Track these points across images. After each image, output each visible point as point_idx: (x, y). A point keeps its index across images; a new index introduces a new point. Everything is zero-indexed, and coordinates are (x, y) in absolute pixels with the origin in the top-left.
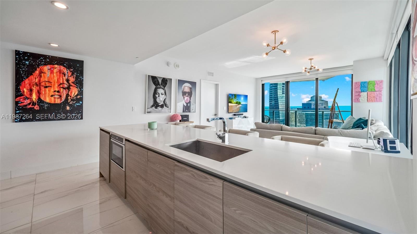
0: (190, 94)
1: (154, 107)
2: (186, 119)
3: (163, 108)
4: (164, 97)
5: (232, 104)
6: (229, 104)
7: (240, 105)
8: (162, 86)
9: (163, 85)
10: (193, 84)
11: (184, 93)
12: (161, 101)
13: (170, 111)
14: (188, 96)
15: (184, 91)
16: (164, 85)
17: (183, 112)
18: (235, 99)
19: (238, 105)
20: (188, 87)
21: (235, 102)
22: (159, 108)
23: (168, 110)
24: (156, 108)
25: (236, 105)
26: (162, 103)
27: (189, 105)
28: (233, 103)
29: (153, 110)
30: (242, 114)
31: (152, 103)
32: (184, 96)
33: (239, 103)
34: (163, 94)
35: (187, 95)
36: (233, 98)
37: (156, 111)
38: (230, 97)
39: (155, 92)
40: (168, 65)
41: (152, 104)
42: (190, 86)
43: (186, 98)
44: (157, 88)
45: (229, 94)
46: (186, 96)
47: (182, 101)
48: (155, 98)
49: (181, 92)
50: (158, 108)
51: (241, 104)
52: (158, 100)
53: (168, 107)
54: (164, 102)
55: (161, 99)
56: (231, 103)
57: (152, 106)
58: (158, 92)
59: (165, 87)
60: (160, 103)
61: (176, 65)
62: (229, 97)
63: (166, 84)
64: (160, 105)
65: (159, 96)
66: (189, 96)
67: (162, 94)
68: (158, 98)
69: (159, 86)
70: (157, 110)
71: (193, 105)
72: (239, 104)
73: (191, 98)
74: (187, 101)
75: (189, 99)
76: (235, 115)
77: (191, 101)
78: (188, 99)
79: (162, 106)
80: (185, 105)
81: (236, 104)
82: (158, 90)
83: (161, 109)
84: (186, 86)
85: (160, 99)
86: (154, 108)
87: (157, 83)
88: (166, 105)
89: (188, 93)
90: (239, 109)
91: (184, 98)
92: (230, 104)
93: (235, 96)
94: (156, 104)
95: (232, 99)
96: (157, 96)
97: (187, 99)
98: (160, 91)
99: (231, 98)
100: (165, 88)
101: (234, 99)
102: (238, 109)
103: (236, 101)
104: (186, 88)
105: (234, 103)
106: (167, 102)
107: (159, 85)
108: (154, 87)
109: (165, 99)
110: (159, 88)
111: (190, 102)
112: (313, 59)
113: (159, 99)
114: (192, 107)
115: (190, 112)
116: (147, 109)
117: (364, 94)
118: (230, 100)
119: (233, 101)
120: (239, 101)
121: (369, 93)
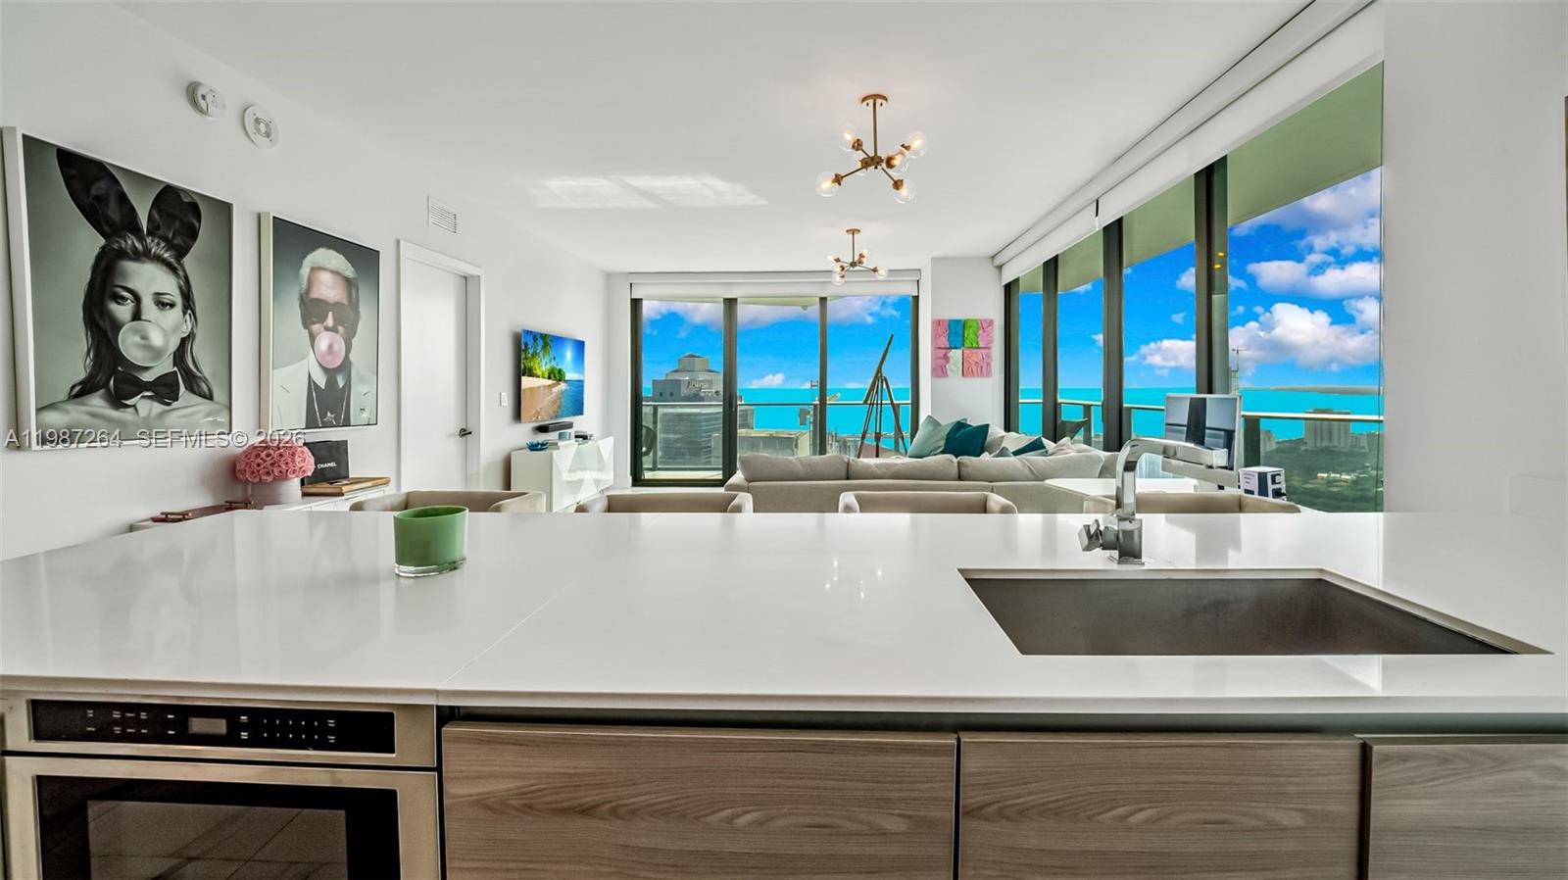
0: (347, 319)
1: (102, 391)
2: (332, 464)
3: (175, 404)
4: (176, 328)
5: (535, 379)
6: (524, 379)
7: (563, 386)
8: (156, 247)
9: (165, 239)
10: (364, 259)
11: (312, 310)
12: (157, 354)
13: (223, 419)
14: (334, 330)
15: (314, 295)
16: (178, 241)
17: (311, 423)
18: (547, 359)
19: (554, 386)
20: (336, 273)
21: (543, 368)
22: (145, 406)
23: (207, 416)
24: (117, 400)
25: (550, 382)
26: (165, 366)
27: (341, 383)
28: (539, 373)
29: (94, 415)
30: (570, 426)
31: (78, 367)
32: (316, 327)
33: (557, 375)
34: (172, 305)
35: (330, 322)
36: (539, 349)
37: (121, 424)
38: (526, 345)
39: (103, 287)
40: (203, 103)
41: (82, 375)
42: (349, 271)
43: (324, 341)
44: (122, 254)
45: (524, 331)
46: (327, 329)
47: (303, 357)
48: (101, 330)
49: (297, 304)
50: (134, 406)
51: (566, 381)
52: (129, 345)
53: (210, 397)
54: (179, 356)
55: (157, 339)
56: (530, 373)
57: (84, 390)
58: (130, 286)
59: (181, 252)
60: (146, 369)
61: (257, 121)
62: (523, 347)
63: (193, 234)
64: (147, 377)
65: (137, 316)
66: (340, 328)
67: (162, 304)
68: (136, 331)
69: (131, 242)
70: (126, 415)
71: (363, 380)
72: (560, 380)
73: (354, 341)
74: (329, 358)
75: (340, 346)
76: (543, 429)
77: (352, 356)
78: (336, 347)
79: (164, 390)
80: (321, 381)
81: (549, 378)
82: (130, 266)
83: (157, 407)
84: (325, 269)
85: (144, 337)
86: (97, 402)
87: (114, 212)
88: (193, 382)
89: (336, 306)
90: (559, 402)
91: (313, 338)
92: (527, 382)
93: (548, 342)
94: (114, 372)
95: (535, 354)
96: (122, 311)
97: (330, 347)
98: (148, 278)
99: (531, 351)
100: (186, 260)
101: (541, 355)
102: (554, 402)
103: (548, 367)
104: (325, 277)
105: (543, 377)
106: (203, 358)
107: (136, 230)
108: (89, 243)
109: (184, 341)
110: (138, 256)
111: (345, 366)
112: (859, 231)
113: (137, 339)
114: (359, 394)
115: (347, 423)
116: (39, 410)
117: (956, 355)
118: (526, 358)
119: (537, 367)
120: (558, 368)
121: (967, 352)
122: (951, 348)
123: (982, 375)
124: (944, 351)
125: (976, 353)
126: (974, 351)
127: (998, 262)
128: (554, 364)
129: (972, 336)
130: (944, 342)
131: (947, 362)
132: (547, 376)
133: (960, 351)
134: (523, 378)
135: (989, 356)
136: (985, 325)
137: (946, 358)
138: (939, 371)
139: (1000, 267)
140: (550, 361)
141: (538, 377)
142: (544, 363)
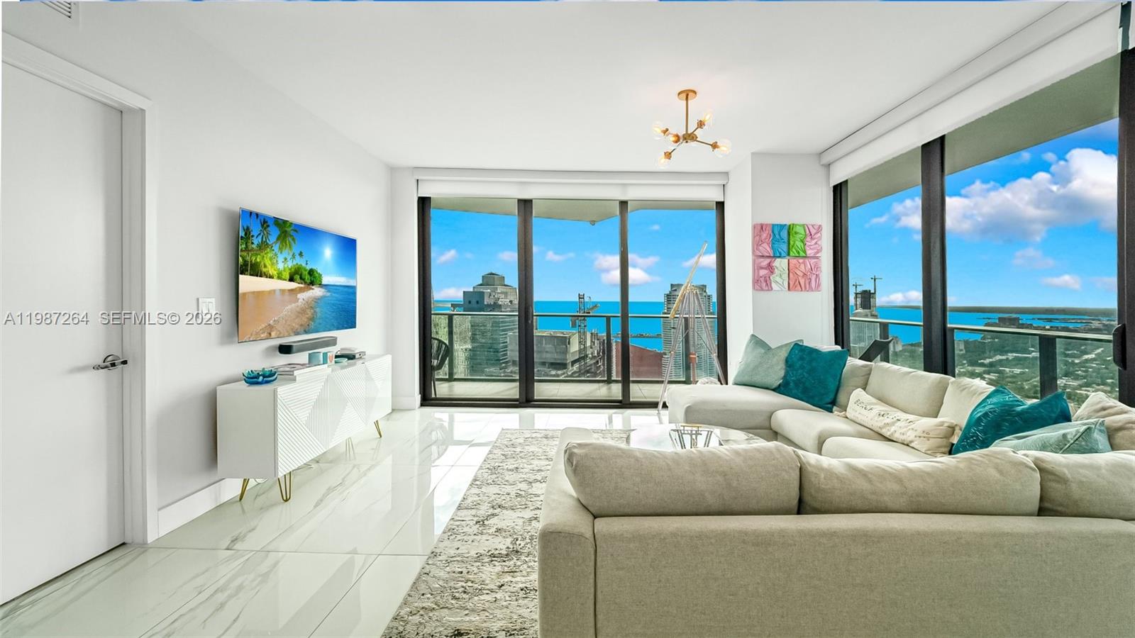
5: (263, 279)
6: (243, 279)
7: (317, 292)
18: (286, 253)
19: (301, 290)
21: (282, 266)
25: (293, 285)
28: (272, 271)
30: (333, 342)
33: (307, 277)
36: (272, 239)
38: (247, 231)
45: (244, 211)
51: (321, 285)
56: (256, 271)
62: (242, 233)
72: (312, 283)
76: (285, 349)
81: (291, 280)
90: (309, 313)
92: (248, 283)
93: (286, 231)
95: (263, 246)
99: (257, 241)
101: (276, 248)
102: (302, 312)
103: (290, 264)
105: (279, 278)
117: (781, 264)
118: (247, 249)
119: (268, 262)
120: (308, 268)
121: (793, 261)
122: (775, 257)
123: (811, 289)
124: (768, 261)
125: (804, 263)
126: (801, 261)
127: (826, 159)
128: (300, 261)
129: (799, 244)
130: (766, 249)
131: (772, 273)
132: (288, 277)
133: (785, 261)
134: (240, 276)
135: (818, 267)
136: (811, 233)
137: (770, 268)
138: (762, 282)
139: (828, 166)
140: (294, 256)
141: (271, 277)
142: (281, 259)
